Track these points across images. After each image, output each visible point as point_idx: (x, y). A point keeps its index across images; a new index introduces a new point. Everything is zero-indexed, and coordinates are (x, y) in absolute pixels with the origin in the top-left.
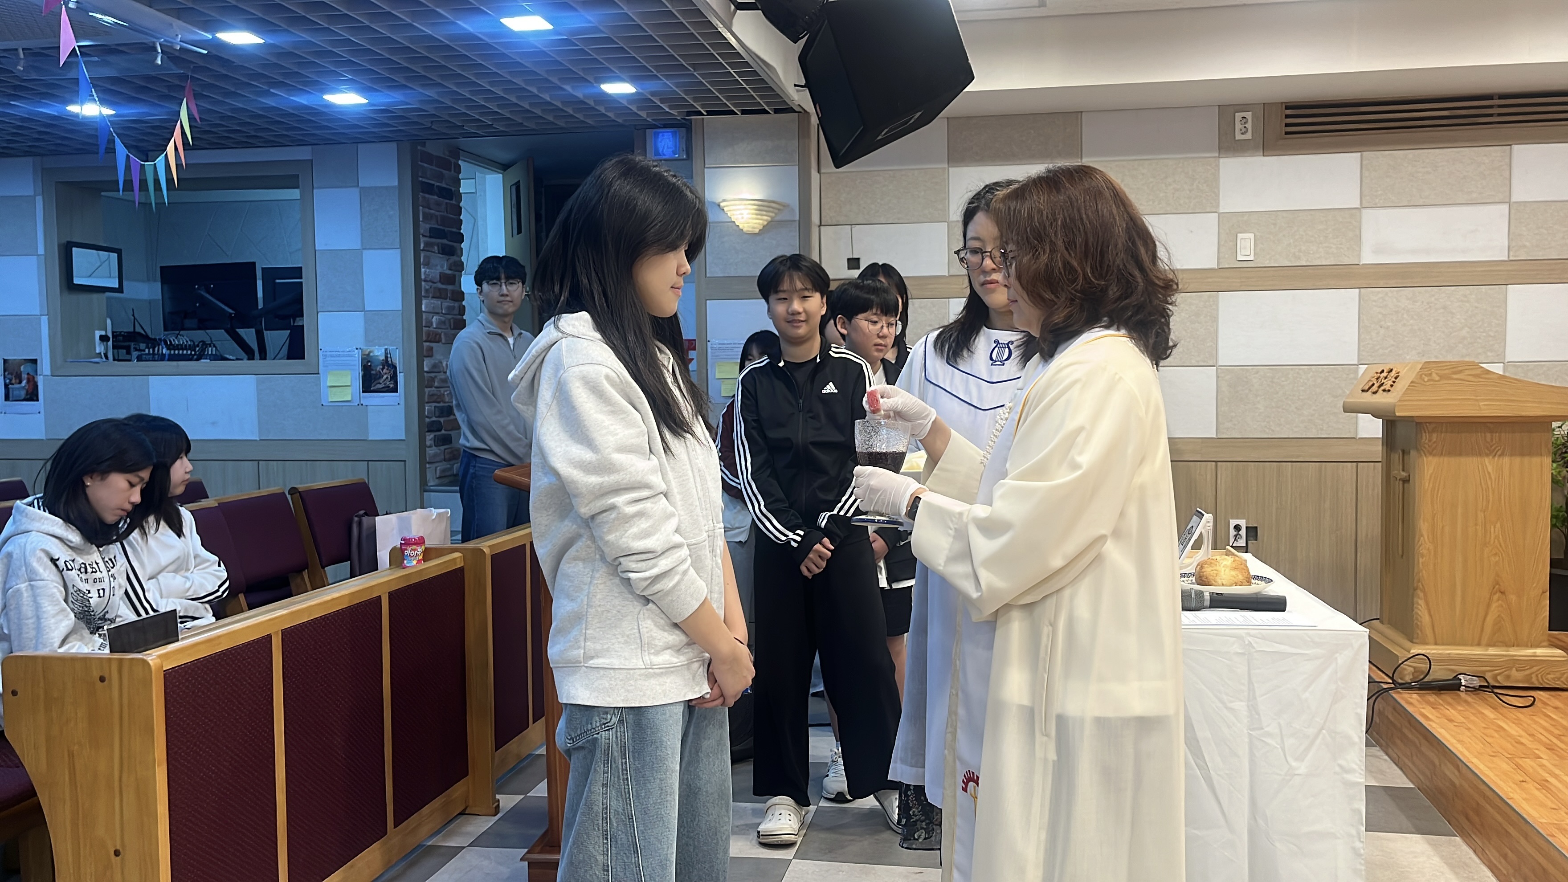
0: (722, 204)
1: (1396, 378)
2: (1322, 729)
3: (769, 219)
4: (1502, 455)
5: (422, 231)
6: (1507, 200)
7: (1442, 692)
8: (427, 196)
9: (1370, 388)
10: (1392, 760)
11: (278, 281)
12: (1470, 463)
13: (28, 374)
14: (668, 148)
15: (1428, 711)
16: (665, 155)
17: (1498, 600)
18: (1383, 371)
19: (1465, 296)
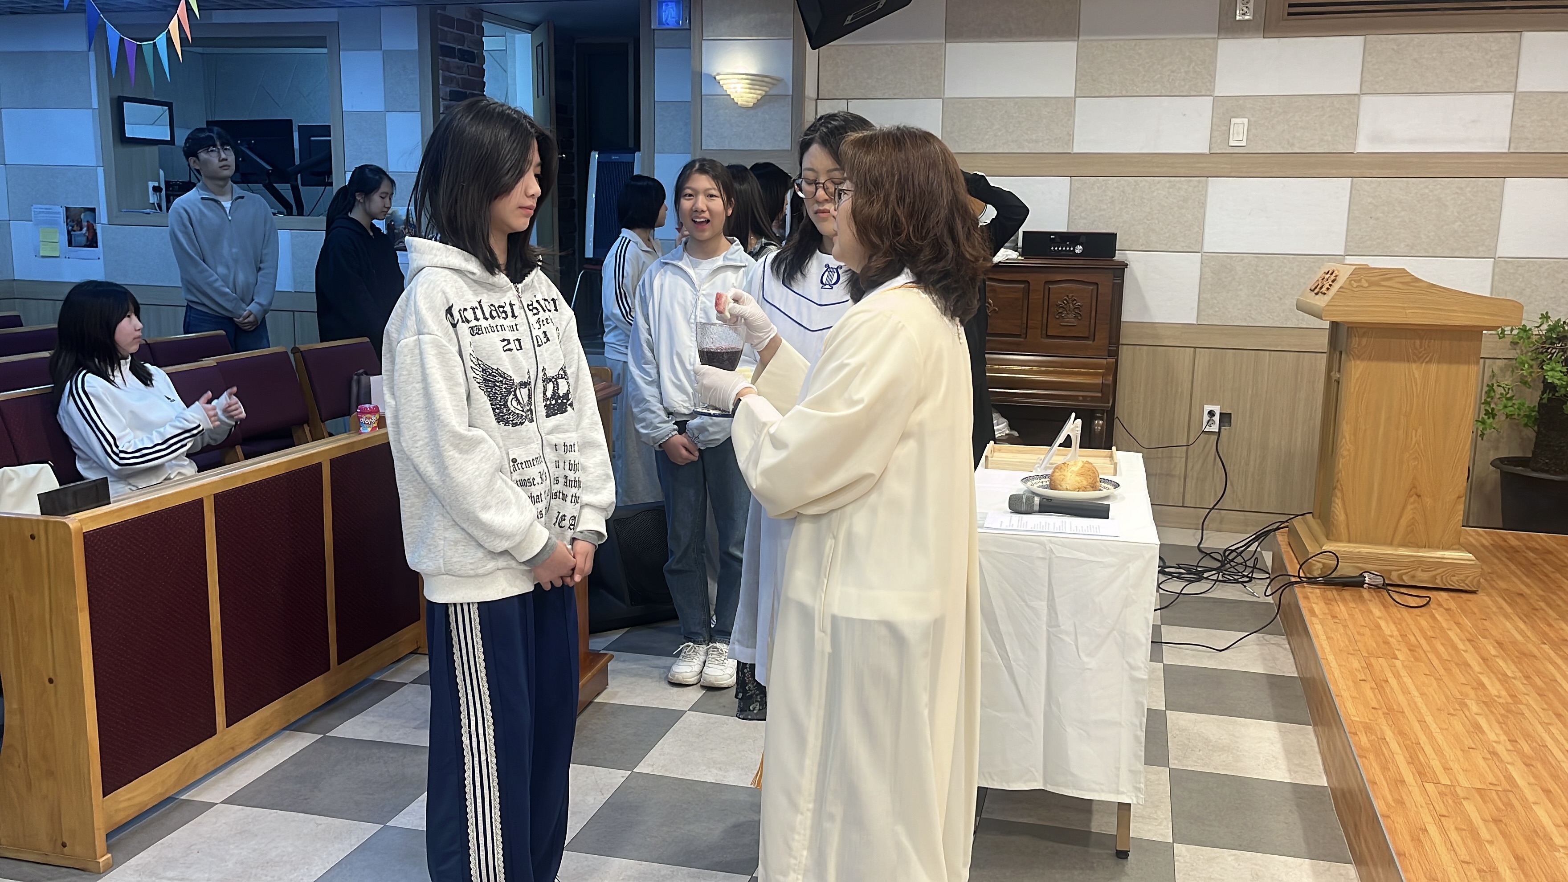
0: (718, 78)
1: (1333, 281)
2: (1113, 629)
3: (764, 93)
4: (1430, 361)
5: (441, 95)
6: (1513, 90)
7: (1345, 588)
8: (447, 59)
9: (1316, 288)
10: (1291, 649)
11: (312, 138)
12: (1398, 369)
13: (88, 222)
14: (671, 18)
15: (1319, 607)
16: (668, 24)
17: (1413, 503)
18: (1328, 273)
19: (1461, 188)
